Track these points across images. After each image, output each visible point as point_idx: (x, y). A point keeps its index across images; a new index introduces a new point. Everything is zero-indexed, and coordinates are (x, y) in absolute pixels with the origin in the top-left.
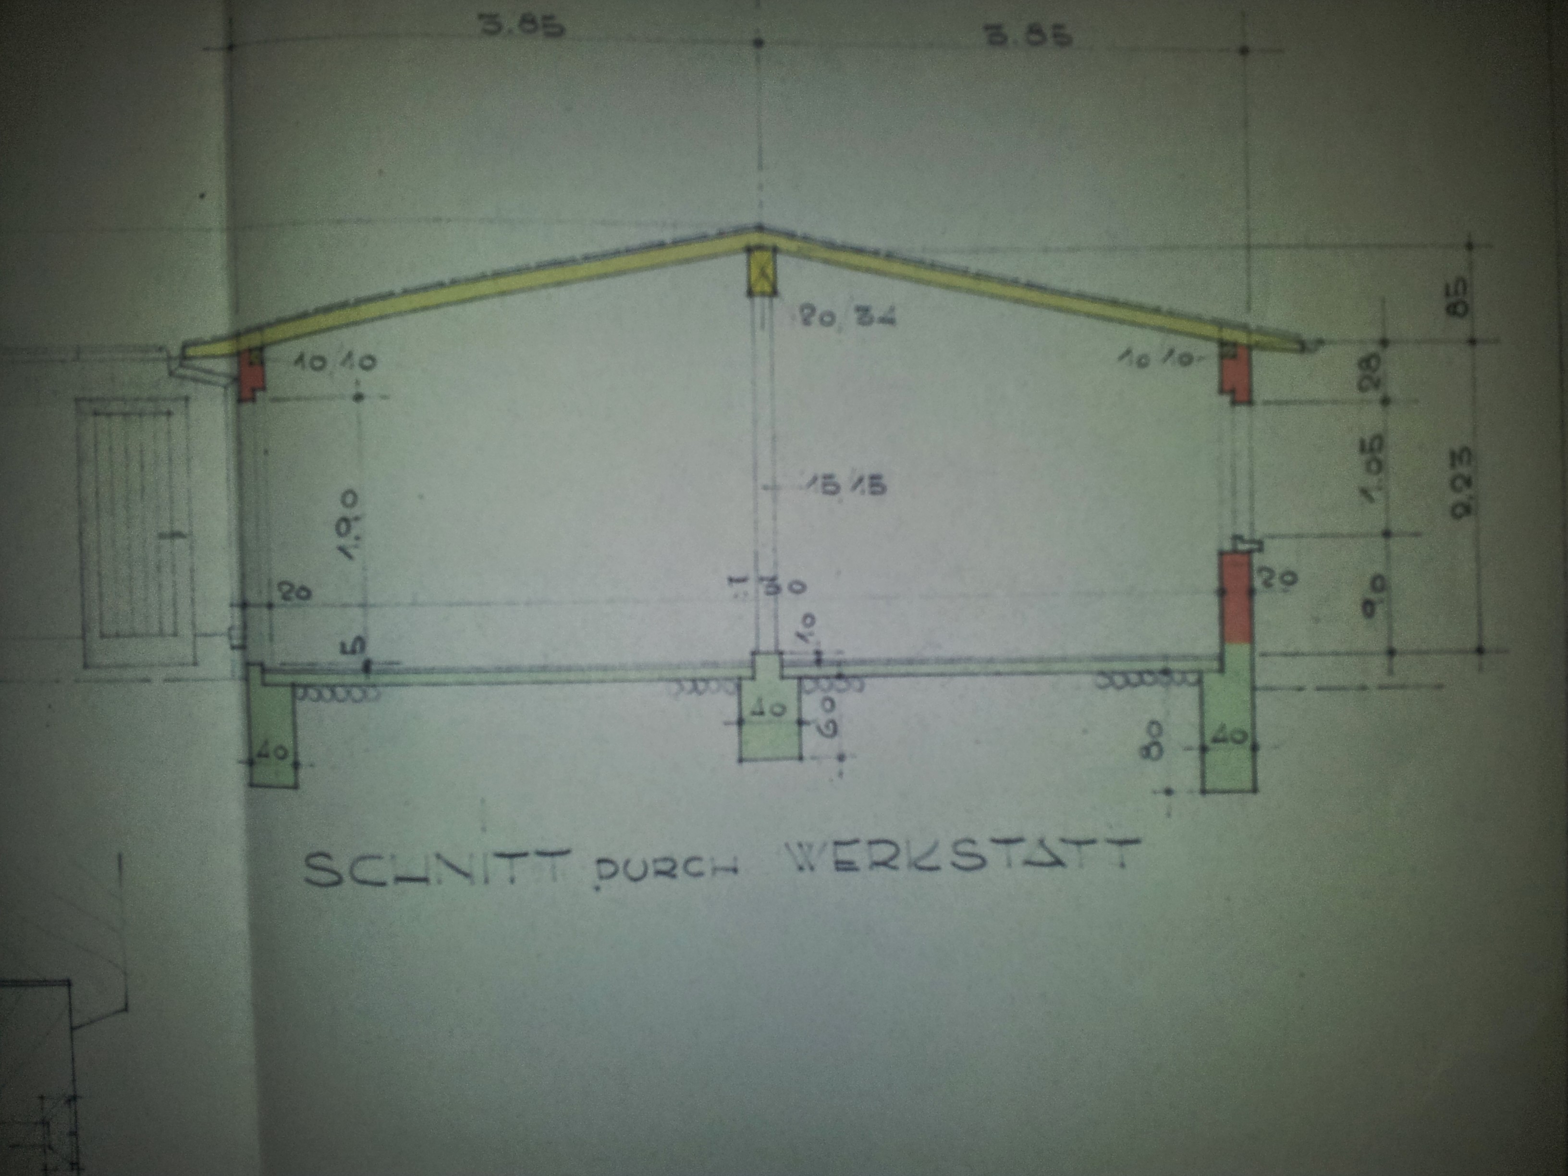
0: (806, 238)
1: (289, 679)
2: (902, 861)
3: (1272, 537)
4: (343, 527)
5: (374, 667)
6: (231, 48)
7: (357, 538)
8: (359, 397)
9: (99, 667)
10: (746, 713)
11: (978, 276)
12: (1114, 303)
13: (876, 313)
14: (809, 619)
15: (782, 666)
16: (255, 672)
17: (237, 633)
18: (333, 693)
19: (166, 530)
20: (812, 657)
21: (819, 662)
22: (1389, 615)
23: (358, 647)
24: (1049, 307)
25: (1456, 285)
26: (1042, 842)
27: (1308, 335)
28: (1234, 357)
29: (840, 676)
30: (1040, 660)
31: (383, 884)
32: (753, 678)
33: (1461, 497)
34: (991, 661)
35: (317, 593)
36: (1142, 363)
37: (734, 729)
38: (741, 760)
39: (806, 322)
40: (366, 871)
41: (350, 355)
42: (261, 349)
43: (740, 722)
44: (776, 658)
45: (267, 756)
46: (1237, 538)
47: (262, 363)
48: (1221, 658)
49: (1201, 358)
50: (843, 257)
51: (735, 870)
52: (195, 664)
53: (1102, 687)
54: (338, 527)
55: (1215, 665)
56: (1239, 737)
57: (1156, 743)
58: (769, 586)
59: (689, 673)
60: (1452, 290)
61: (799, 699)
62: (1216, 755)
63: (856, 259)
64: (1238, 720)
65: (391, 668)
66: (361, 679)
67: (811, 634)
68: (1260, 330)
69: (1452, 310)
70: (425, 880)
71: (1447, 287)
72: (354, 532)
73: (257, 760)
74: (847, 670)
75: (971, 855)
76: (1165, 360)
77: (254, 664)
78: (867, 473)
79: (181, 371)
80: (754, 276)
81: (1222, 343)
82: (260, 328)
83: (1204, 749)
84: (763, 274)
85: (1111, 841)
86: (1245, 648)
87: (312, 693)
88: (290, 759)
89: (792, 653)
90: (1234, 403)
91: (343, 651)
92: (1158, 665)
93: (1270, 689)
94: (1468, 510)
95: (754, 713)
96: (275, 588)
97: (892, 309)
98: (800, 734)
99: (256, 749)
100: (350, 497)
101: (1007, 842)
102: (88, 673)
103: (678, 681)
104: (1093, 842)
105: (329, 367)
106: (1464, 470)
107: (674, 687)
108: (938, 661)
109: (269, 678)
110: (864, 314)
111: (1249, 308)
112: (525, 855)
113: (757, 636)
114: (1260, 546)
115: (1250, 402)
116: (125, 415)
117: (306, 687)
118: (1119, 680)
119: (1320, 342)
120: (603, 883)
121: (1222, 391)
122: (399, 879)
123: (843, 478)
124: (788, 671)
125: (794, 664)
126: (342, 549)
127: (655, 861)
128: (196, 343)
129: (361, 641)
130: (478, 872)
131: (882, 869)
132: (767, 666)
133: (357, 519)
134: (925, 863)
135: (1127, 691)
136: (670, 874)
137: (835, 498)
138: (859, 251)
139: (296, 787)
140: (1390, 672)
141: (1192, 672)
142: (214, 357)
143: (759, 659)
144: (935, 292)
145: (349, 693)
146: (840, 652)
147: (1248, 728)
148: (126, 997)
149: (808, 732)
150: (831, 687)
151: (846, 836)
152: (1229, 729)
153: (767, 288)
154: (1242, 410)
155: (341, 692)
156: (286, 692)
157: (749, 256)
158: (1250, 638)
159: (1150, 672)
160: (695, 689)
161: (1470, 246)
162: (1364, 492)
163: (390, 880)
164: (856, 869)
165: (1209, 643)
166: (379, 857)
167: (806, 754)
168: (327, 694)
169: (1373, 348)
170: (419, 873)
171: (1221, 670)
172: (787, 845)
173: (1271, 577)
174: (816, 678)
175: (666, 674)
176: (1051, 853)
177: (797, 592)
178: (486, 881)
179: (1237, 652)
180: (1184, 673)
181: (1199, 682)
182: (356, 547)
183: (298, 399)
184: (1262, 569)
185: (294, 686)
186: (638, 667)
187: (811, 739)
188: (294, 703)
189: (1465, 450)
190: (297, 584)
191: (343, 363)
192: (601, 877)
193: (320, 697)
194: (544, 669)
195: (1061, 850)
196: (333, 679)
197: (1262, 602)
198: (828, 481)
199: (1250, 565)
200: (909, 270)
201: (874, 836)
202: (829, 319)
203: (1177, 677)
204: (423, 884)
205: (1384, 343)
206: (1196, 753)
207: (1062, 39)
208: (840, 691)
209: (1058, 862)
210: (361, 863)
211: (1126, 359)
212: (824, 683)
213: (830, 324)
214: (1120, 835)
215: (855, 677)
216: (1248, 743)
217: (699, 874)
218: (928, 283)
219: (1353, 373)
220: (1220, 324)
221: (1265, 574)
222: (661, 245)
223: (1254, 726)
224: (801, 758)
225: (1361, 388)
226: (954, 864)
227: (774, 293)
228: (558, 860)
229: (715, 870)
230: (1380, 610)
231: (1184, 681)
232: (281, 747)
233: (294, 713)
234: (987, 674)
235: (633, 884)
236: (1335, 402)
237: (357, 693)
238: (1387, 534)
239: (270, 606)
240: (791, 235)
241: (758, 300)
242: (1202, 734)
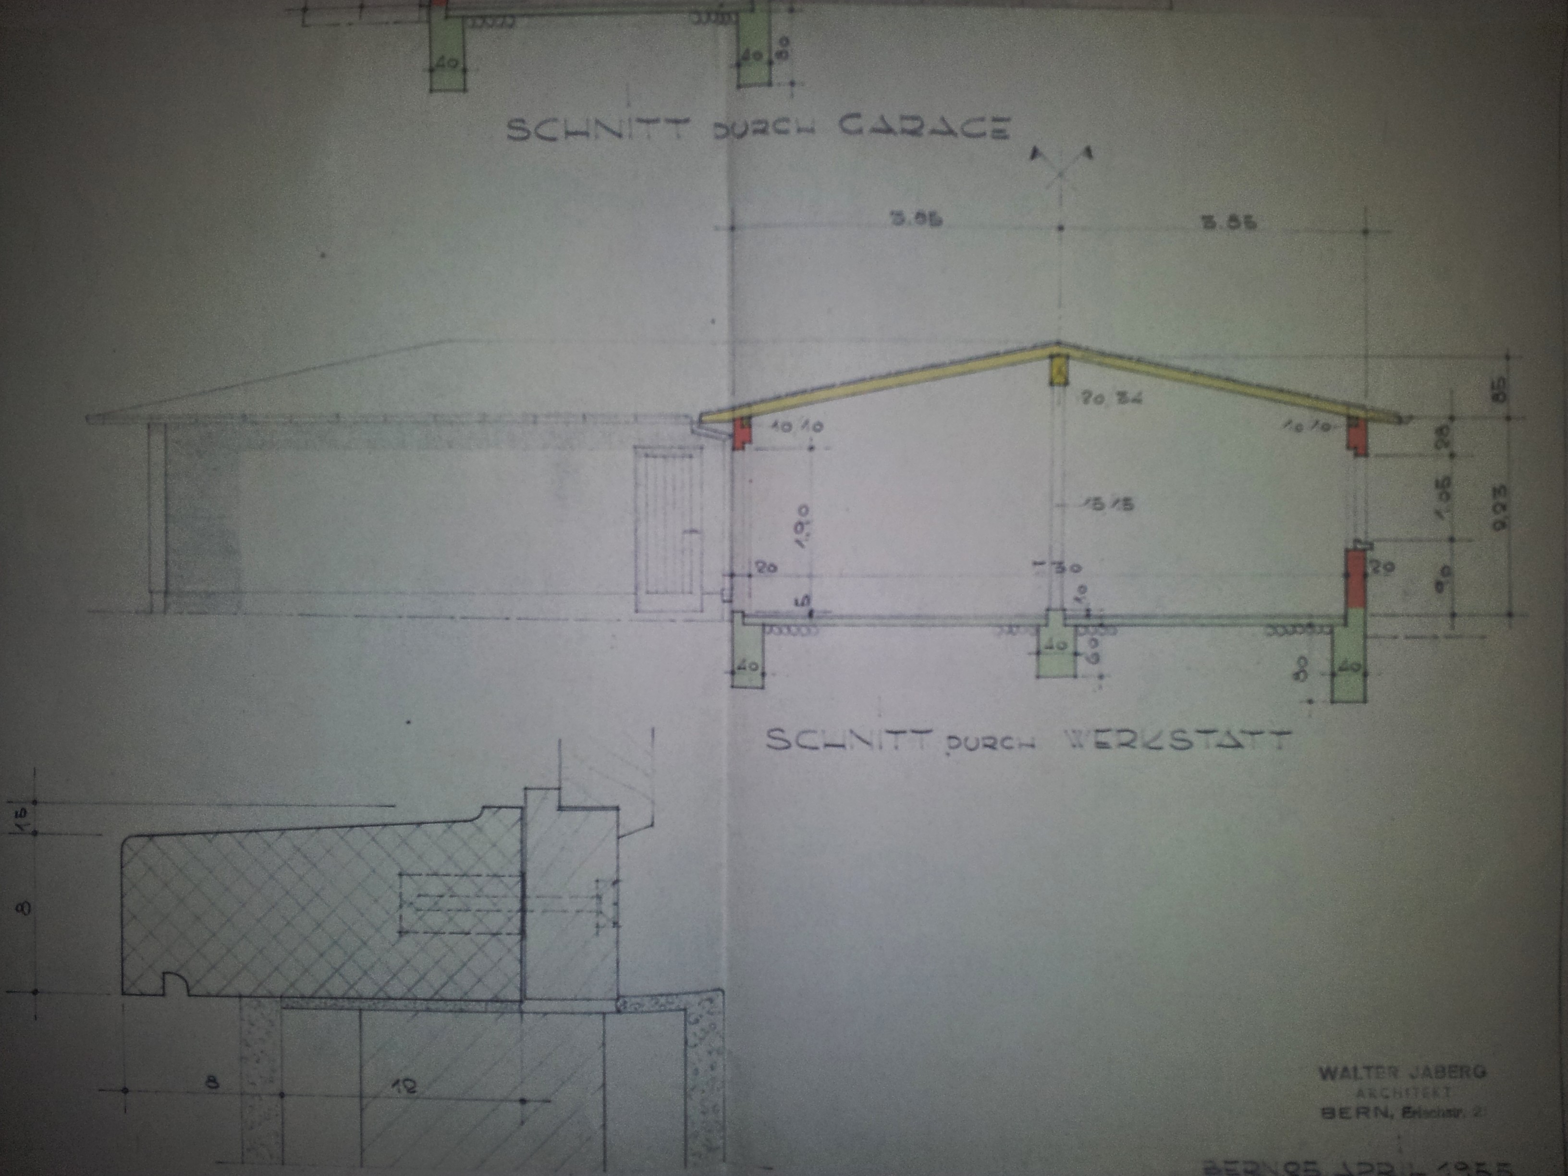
0: (1087, 349)
1: (760, 621)
2: (1138, 743)
3: (1379, 540)
4: (799, 528)
5: (815, 614)
6: (732, 228)
7: (808, 535)
8: (811, 448)
9: (644, 612)
10: (1042, 648)
11: (1195, 373)
12: (1281, 391)
13: (1130, 396)
14: (1083, 589)
15: (1065, 618)
16: (738, 617)
17: (727, 593)
18: (789, 630)
19: (688, 528)
20: (1083, 613)
21: (1088, 616)
22: (1452, 591)
23: (806, 602)
24: (1240, 393)
25: (1499, 381)
26: (1228, 733)
27: (1404, 413)
28: (1357, 426)
29: (1101, 625)
30: (1229, 617)
31: (816, 748)
32: (1046, 625)
33: (1500, 517)
34: (1198, 617)
35: (780, 568)
36: (1299, 429)
37: (1034, 657)
38: (1038, 677)
39: (1086, 401)
40: (806, 740)
41: (807, 423)
42: (750, 417)
43: (1038, 653)
44: (1060, 613)
45: (744, 668)
46: (1357, 541)
47: (750, 426)
48: (1345, 617)
49: (1336, 427)
50: (1108, 361)
51: (1033, 746)
52: (702, 611)
53: (1269, 635)
54: (796, 528)
55: (1342, 621)
56: (1355, 667)
57: (1304, 671)
58: (1058, 568)
59: (1007, 622)
60: (1496, 384)
61: (1075, 640)
62: (1340, 679)
63: (1119, 362)
64: (1355, 657)
65: (826, 614)
66: (807, 621)
67: (1085, 598)
68: (1373, 409)
69: (1495, 398)
70: (843, 746)
71: (1493, 383)
72: (806, 530)
73: (736, 671)
74: (1106, 622)
75: (1183, 740)
76: (1313, 427)
77: (738, 612)
78: (1122, 496)
79: (700, 431)
80: (1055, 371)
81: (1349, 417)
82: (749, 405)
83: (1333, 675)
84: (1060, 372)
85: (1273, 733)
86: (1361, 611)
87: (775, 629)
88: (760, 671)
89: (1072, 610)
90: (1356, 455)
91: (796, 603)
92: (1304, 621)
93: (1376, 637)
94: (1503, 525)
95: (1047, 648)
96: (753, 566)
97: (1140, 394)
98: (1075, 662)
99: (737, 663)
100: (804, 509)
101: (1206, 732)
102: (639, 615)
103: (1000, 626)
104: (1261, 733)
105: (793, 430)
106: (1502, 500)
107: (998, 630)
108: (1165, 616)
109: (747, 620)
110: (1122, 397)
111: (1366, 396)
112: (904, 732)
113: (1050, 599)
114: (1371, 546)
115: (1366, 455)
116: (664, 457)
117: (772, 626)
118: (1280, 630)
119: (1411, 418)
120: (951, 751)
121: (1348, 447)
122: (827, 745)
123: (1107, 499)
124: (1069, 622)
125: (1073, 617)
126: (798, 542)
127: (984, 738)
128: (708, 413)
129: (807, 598)
130: (875, 742)
131: (1126, 749)
132: (1056, 618)
133: (808, 523)
134: (1152, 745)
135: (1285, 637)
136: (992, 747)
137: (1100, 512)
138: (1120, 357)
139: (763, 688)
140: (1453, 627)
141: (1328, 626)
142: (719, 422)
143: (1052, 614)
144: (1167, 384)
145: (799, 630)
146: (1102, 610)
147: (1362, 662)
148: (653, 818)
149: (1081, 660)
150: (1096, 632)
151: (1102, 727)
152: (1350, 662)
153: (1063, 380)
154: (1361, 460)
155: (793, 629)
156: (758, 629)
157: (1052, 361)
158: (1364, 604)
159: (1300, 625)
160: (1011, 632)
161: (1508, 357)
162: (1438, 513)
163: (821, 745)
164: (1108, 748)
165: (1338, 607)
166: (814, 732)
167: (1079, 674)
168: (785, 630)
169: (1444, 422)
170: (839, 741)
171: (1346, 624)
172: (1066, 732)
173: (1378, 566)
174: (1086, 626)
175: (994, 621)
176: (1234, 739)
177: (1076, 572)
178: (881, 747)
179: (1355, 614)
180: (1322, 626)
181: (1332, 632)
182: (807, 540)
183: (774, 449)
184: (1372, 561)
185: (764, 625)
186: (976, 617)
187: (1082, 664)
188: (763, 637)
189: (1503, 487)
190: (768, 562)
191: (803, 427)
192: (951, 747)
193: (781, 632)
194: (918, 617)
195: (1241, 738)
196: (788, 621)
197: (1373, 583)
198: (1097, 501)
199: (1365, 559)
200: (1152, 369)
201: (1119, 727)
202: (1100, 399)
203: (1318, 629)
204: (841, 749)
205: (1452, 418)
206: (1328, 678)
207: (1251, 224)
208: (1102, 635)
209: (1238, 745)
210: (804, 735)
211: (1289, 427)
212: (1091, 629)
213: (1101, 403)
214: (1277, 728)
215: (1111, 626)
216: (1362, 671)
217: (1010, 748)
218: (1163, 377)
219: (1432, 436)
220: (1348, 405)
221: (1374, 565)
222: (997, 354)
223: (1365, 660)
224: (1075, 676)
225: (1437, 447)
226: (1172, 746)
227: (1066, 383)
228: (924, 735)
229: (1021, 745)
230: (1447, 588)
231: (1321, 632)
232: (755, 663)
233: (763, 641)
234: (1196, 625)
235: (969, 752)
236: (1420, 455)
237: (804, 630)
238: (1452, 540)
239: (750, 576)
240: (1077, 348)
241: (1056, 389)
242: (1332, 665)
